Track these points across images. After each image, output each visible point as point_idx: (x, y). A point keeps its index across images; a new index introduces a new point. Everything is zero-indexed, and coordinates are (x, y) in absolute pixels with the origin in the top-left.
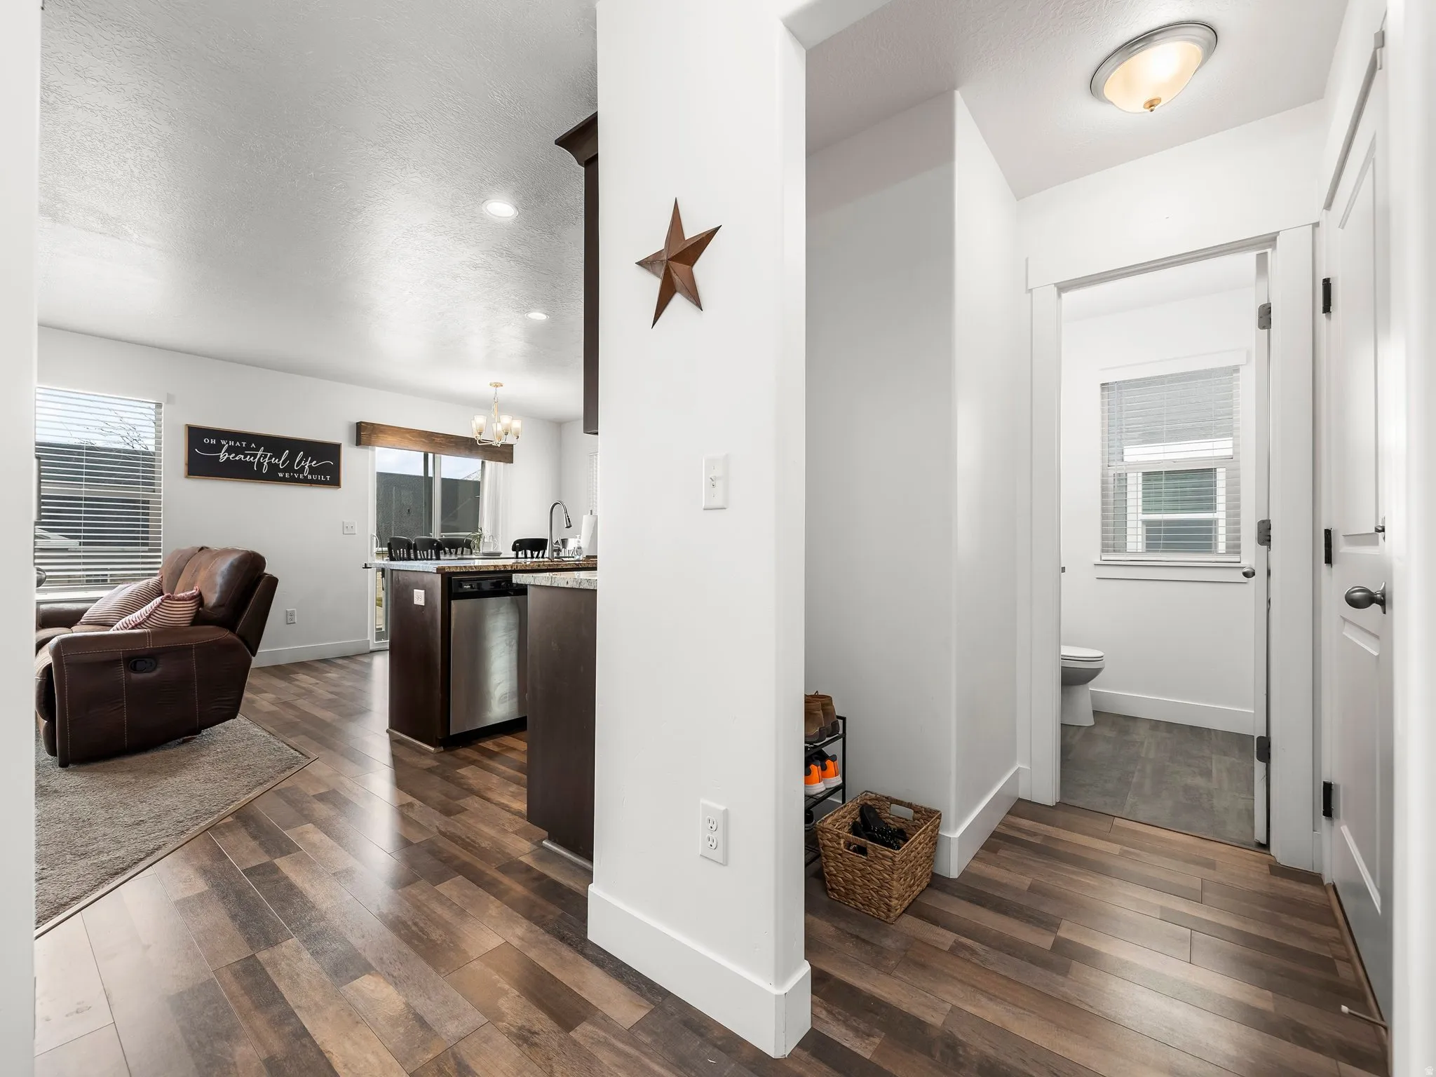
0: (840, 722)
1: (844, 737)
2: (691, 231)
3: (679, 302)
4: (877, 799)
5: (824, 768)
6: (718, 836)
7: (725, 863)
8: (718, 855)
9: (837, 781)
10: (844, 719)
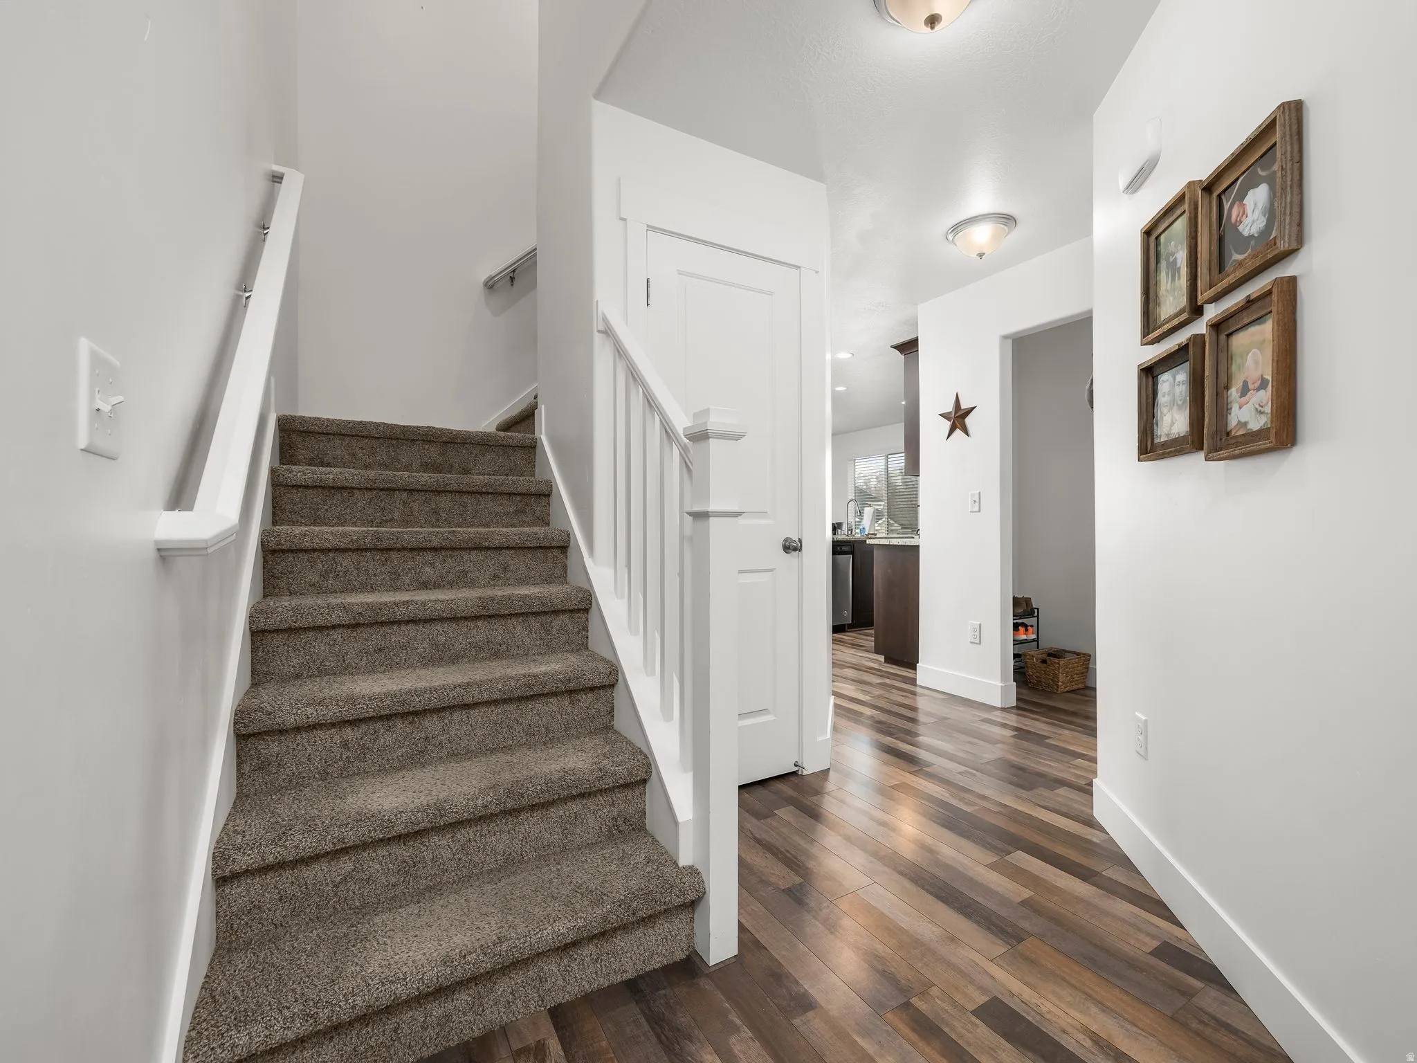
0: (1036, 610)
1: (1038, 616)
2: (964, 406)
3: (958, 432)
4: (1057, 651)
5: (1027, 630)
6: (978, 633)
7: (980, 643)
8: (977, 641)
9: (1034, 636)
10: (1038, 609)
